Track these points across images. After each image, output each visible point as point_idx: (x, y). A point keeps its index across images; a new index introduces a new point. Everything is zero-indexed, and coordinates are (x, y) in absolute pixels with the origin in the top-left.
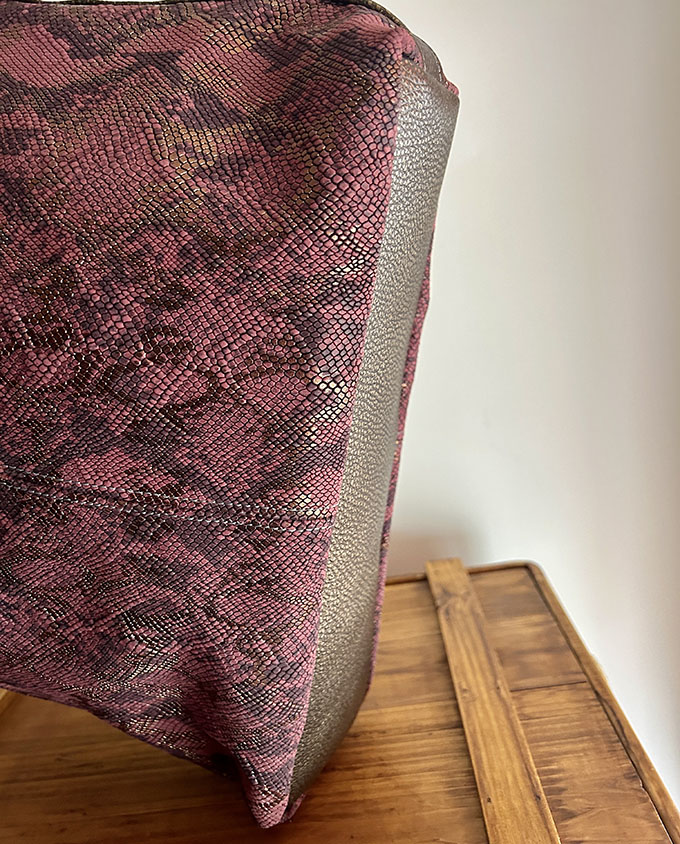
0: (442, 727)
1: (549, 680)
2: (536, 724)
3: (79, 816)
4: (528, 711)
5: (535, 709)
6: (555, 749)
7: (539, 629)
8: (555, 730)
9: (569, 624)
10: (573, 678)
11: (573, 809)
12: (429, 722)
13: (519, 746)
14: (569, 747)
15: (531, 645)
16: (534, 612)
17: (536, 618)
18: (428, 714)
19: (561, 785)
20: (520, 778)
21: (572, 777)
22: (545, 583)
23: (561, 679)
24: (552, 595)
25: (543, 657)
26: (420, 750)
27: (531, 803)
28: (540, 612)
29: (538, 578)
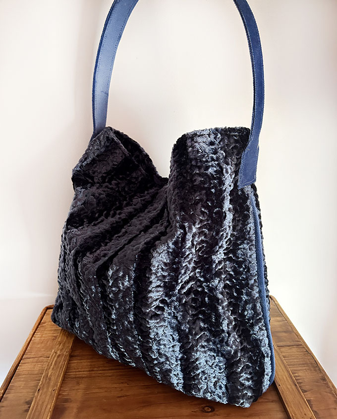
1: (288, 343)
2: (287, 359)
3: (126, 385)
4: (284, 354)
5: (286, 354)
6: (295, 369)
7: (281, 323)
8: (294, 362)
9: (291, 323)
10: (297, 343)
11: (306, 390)
13: (285, 367)
14: (300, 368)
15: (279, 329)
16: (277, 316)
17: (278, 318)
19: (300, 381)
20: (288, 378)
21: (304, 379)
22: (279, 305)
23: (292, 343)
24: (282, 310)
25: (284, 334)
27: (294, 387)
28: (280, 317)
29: (276, 302)
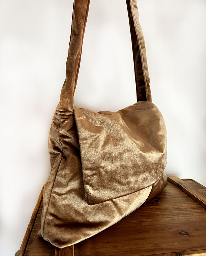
0: (200, 208)
12: (196, 207)
18: (193, 205)
26: (198, 212)
